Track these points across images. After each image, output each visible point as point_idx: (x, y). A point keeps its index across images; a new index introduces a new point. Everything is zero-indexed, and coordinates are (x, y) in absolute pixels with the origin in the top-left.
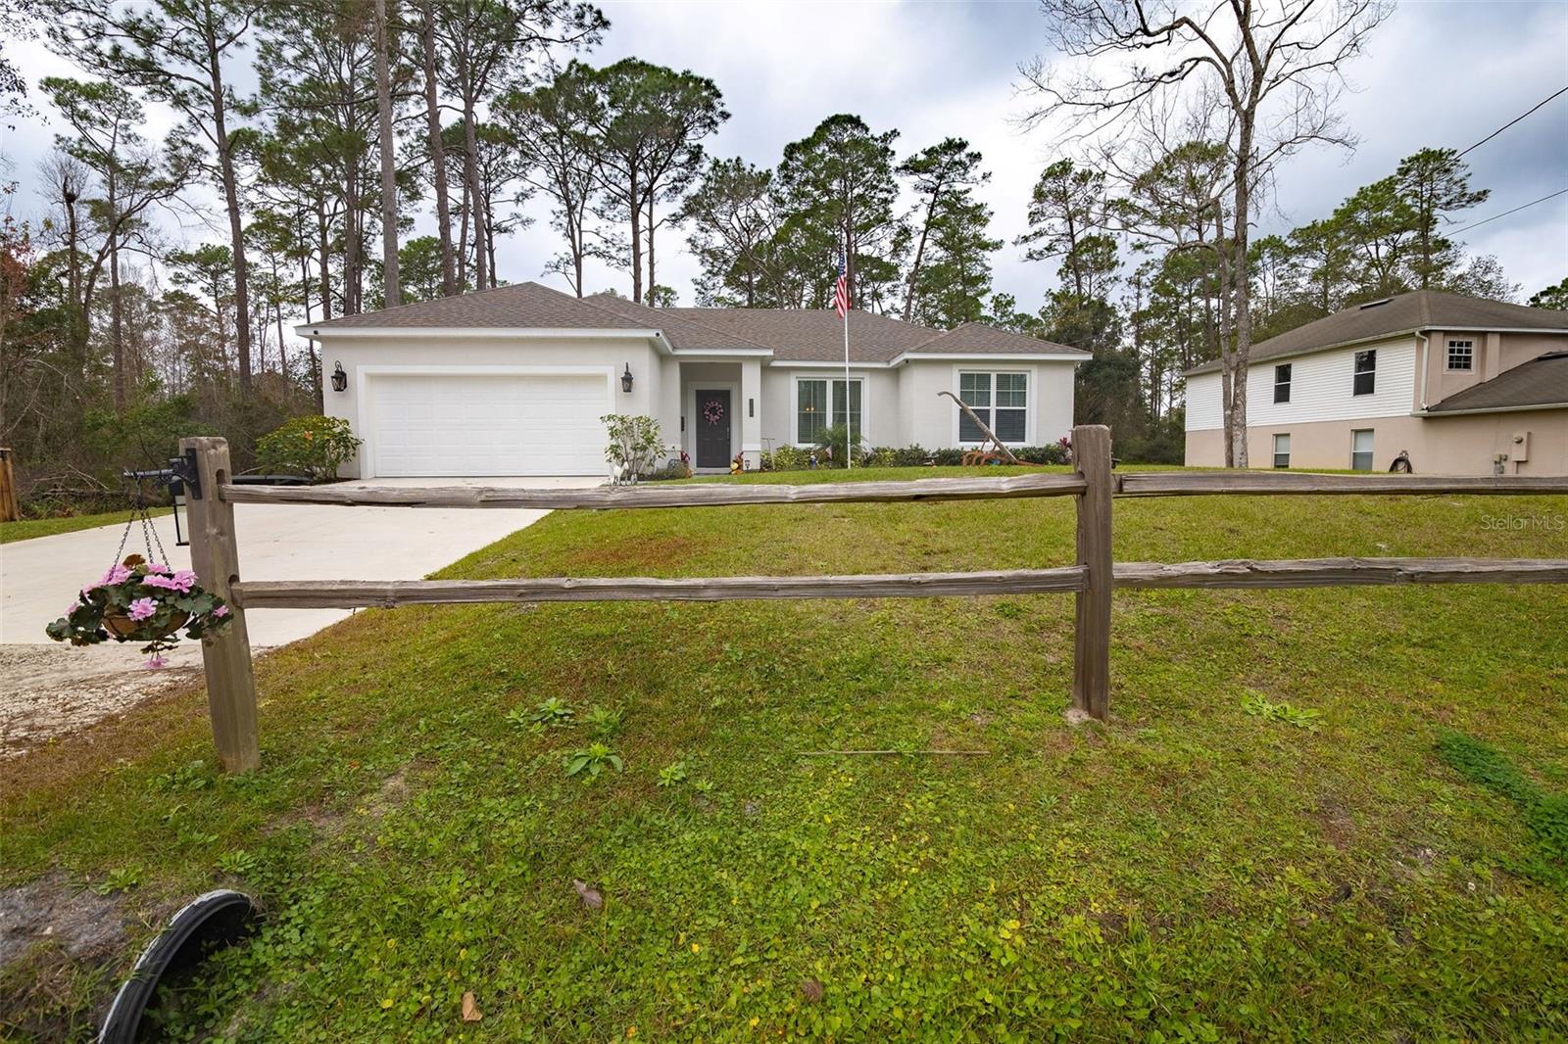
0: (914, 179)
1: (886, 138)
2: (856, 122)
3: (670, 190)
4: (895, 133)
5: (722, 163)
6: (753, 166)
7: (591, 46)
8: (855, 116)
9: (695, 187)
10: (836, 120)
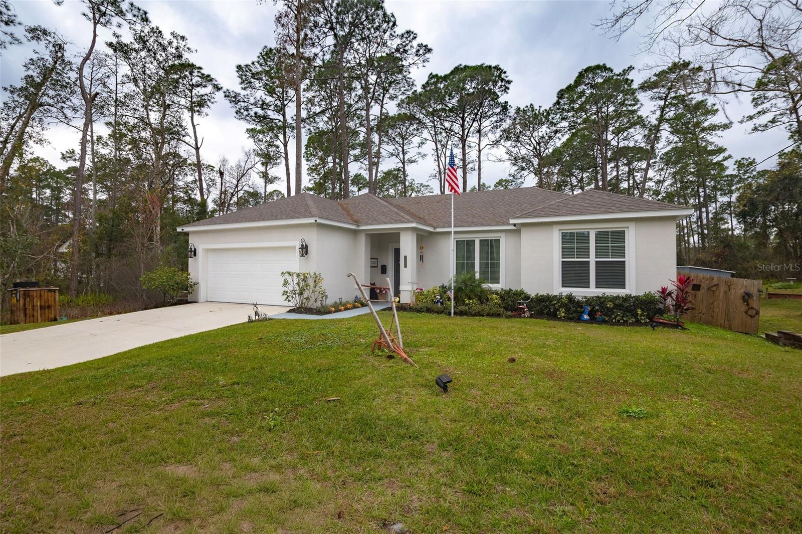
0: (650, 93)
1: (625, 72)
2: (604, 68)
3: (493, 128)
4: (631, 68)
5: (522, 109)
6: (540, 107)
7: (425, 64)
8: (601, 64)
9: (507, 124)
10: (589, 70)
